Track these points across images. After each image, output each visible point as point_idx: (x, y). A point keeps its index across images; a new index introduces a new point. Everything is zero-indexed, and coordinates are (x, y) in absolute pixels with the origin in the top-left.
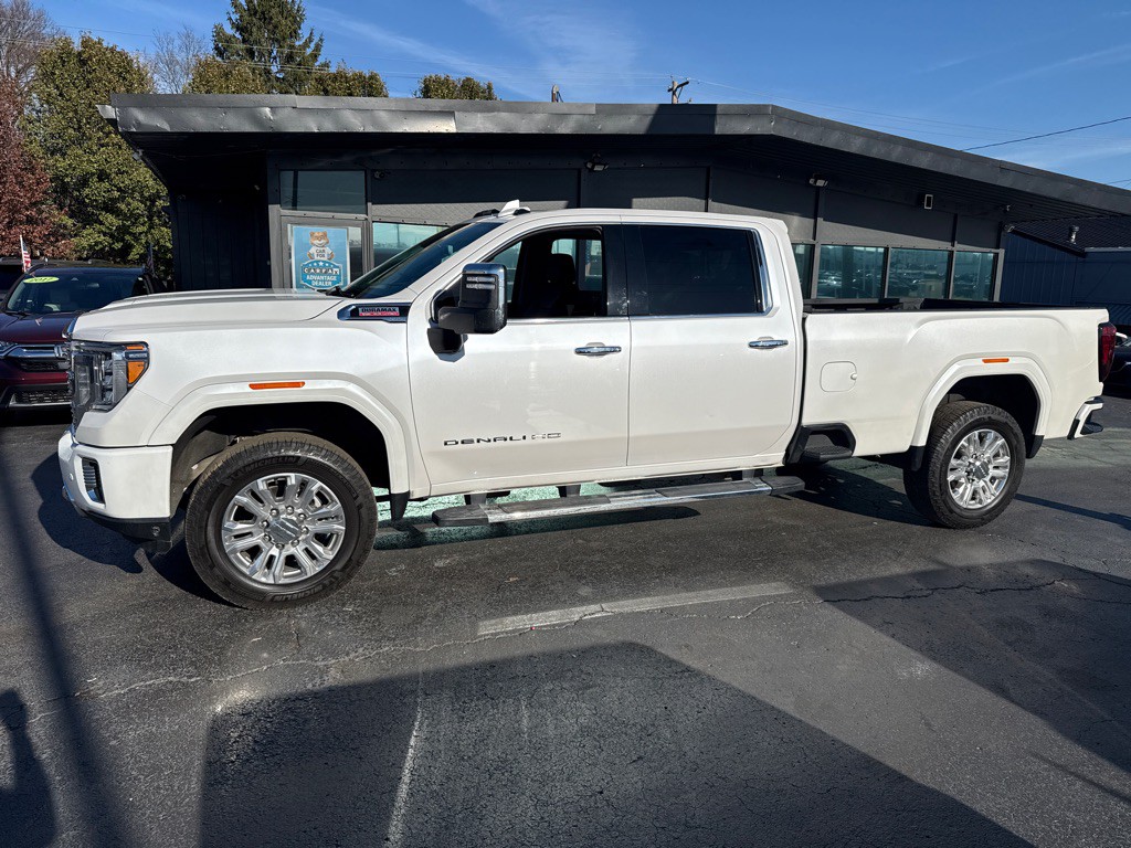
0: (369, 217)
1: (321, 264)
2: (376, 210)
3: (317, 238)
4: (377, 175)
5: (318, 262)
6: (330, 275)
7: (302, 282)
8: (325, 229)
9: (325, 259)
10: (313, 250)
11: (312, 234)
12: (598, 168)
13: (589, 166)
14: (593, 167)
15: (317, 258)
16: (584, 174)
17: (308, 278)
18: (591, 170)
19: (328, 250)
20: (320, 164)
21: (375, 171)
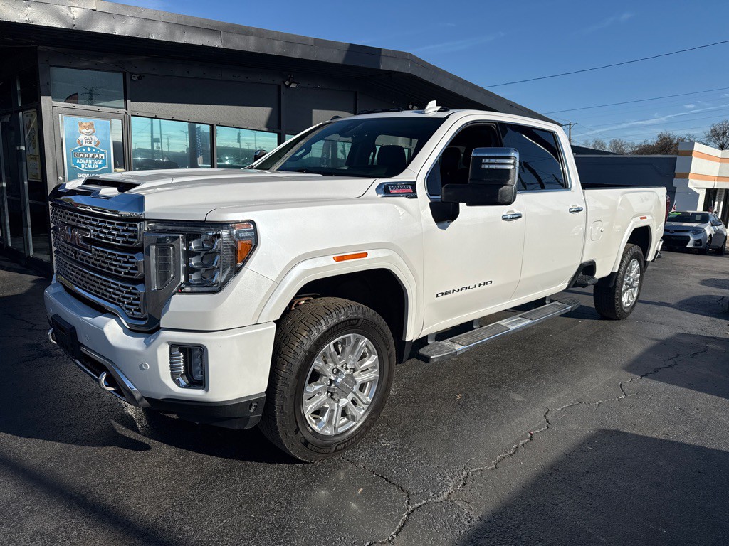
0: (128, 112)
1: (89, 149)
2: (133, 106)
3: (85, 127)
4: (135, 77)
5: (86, 147)
6: (97, 159)
7: (73, 165)
8: (92, 120)
9: (92, 145)
10: (82, 137)
11: (81, 124)
12: (293, 86)
13: (287, 83)
14: (290, 84)
15: (84, 144)
16: (283, 89)
17: (78, 161)
18: (288, 87)
19: (94, 138)
20: (86, 64)
21: (132, 73)
